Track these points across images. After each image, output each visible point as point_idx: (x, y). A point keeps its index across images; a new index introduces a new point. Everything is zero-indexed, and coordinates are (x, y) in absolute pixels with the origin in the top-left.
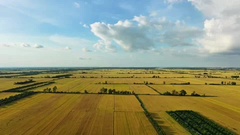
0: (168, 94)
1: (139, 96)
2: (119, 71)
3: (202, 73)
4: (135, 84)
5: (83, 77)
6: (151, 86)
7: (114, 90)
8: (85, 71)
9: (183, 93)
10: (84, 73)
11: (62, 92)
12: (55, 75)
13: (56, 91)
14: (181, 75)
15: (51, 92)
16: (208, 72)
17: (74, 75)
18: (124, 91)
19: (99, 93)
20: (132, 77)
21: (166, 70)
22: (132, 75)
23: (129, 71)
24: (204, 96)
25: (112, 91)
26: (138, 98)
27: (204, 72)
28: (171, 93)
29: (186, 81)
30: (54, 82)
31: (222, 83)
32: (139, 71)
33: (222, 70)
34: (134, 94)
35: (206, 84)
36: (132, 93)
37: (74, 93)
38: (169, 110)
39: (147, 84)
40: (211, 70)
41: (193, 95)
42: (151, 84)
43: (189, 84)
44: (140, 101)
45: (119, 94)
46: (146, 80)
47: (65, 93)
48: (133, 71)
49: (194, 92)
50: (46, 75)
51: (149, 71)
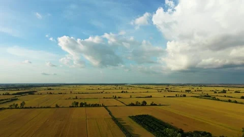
0: (132, 105)
1: (108, 108)
2: (88, 87)
3: (164, 88)
4: (104, 98)
5: (51, 93)
6: (119, 99)
7: (86, 103)
8: (52, 88)
9: (144, 104)
10: (50, 89)
11: (31, 108)
12: (16, 92)
13: (24, 107)
14: (146, 90)
15: (18, 108)
16: (169, 87)
17: (39, 92)
18: (94, 103)
19: (70, 107)
20: (102, 93)
21: (134, 86)
22: (102, 91)
23: (99, 87)
24: (160, 105)
25: (84, 104)
26: (107, 109)
27: (166, 87)
28: (135, 104)
29: (149, 94)
30: (17, 99)
31: (176, 95)
32: (109, 87)
33: (181, 85)
34: (103, 106)
35: (164, 97)
36: (101, 105)
37: (44, 107)
38: (131, 115)
39: (116, 98)
40: (173, 85)
41: (152, 105)
42: (119, 98)
43: (151, 97)
44: (109, 111)
45: (90, 107)
46: (114, 95)
47: (35, 108)
48: (103, 87)
49: (153, 102)
50: (5, 92)
51: (119, 87)
